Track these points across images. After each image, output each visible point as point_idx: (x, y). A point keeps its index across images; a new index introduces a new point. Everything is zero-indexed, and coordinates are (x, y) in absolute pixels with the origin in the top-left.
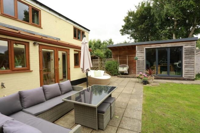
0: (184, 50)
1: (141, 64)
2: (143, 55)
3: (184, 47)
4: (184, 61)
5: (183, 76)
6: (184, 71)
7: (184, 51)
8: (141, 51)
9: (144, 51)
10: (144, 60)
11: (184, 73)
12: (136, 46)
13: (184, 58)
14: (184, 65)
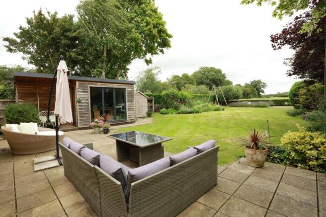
0: (127, 92)
1: (85, 108)
2: (86, 96)
3: (127, 89)
4: (127, 103)
5: (128, 119)
6: (128, 114)
7: (127, 94)
8: (84, 89)
9: (88, 90)
10: (88, 103)
11: (128, 116)
12: (77, 82)
13: (127, 101)
14: (127, 108)
